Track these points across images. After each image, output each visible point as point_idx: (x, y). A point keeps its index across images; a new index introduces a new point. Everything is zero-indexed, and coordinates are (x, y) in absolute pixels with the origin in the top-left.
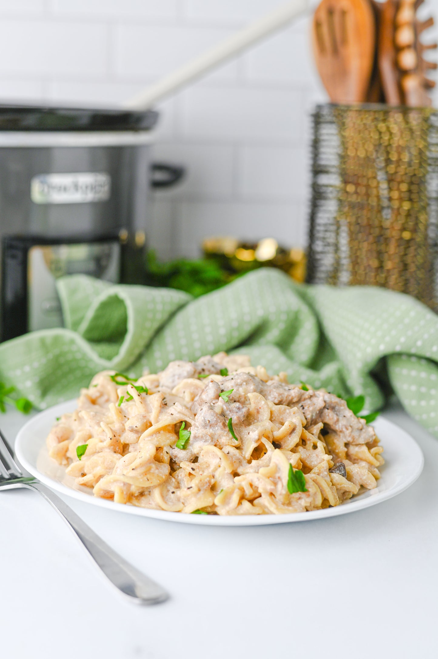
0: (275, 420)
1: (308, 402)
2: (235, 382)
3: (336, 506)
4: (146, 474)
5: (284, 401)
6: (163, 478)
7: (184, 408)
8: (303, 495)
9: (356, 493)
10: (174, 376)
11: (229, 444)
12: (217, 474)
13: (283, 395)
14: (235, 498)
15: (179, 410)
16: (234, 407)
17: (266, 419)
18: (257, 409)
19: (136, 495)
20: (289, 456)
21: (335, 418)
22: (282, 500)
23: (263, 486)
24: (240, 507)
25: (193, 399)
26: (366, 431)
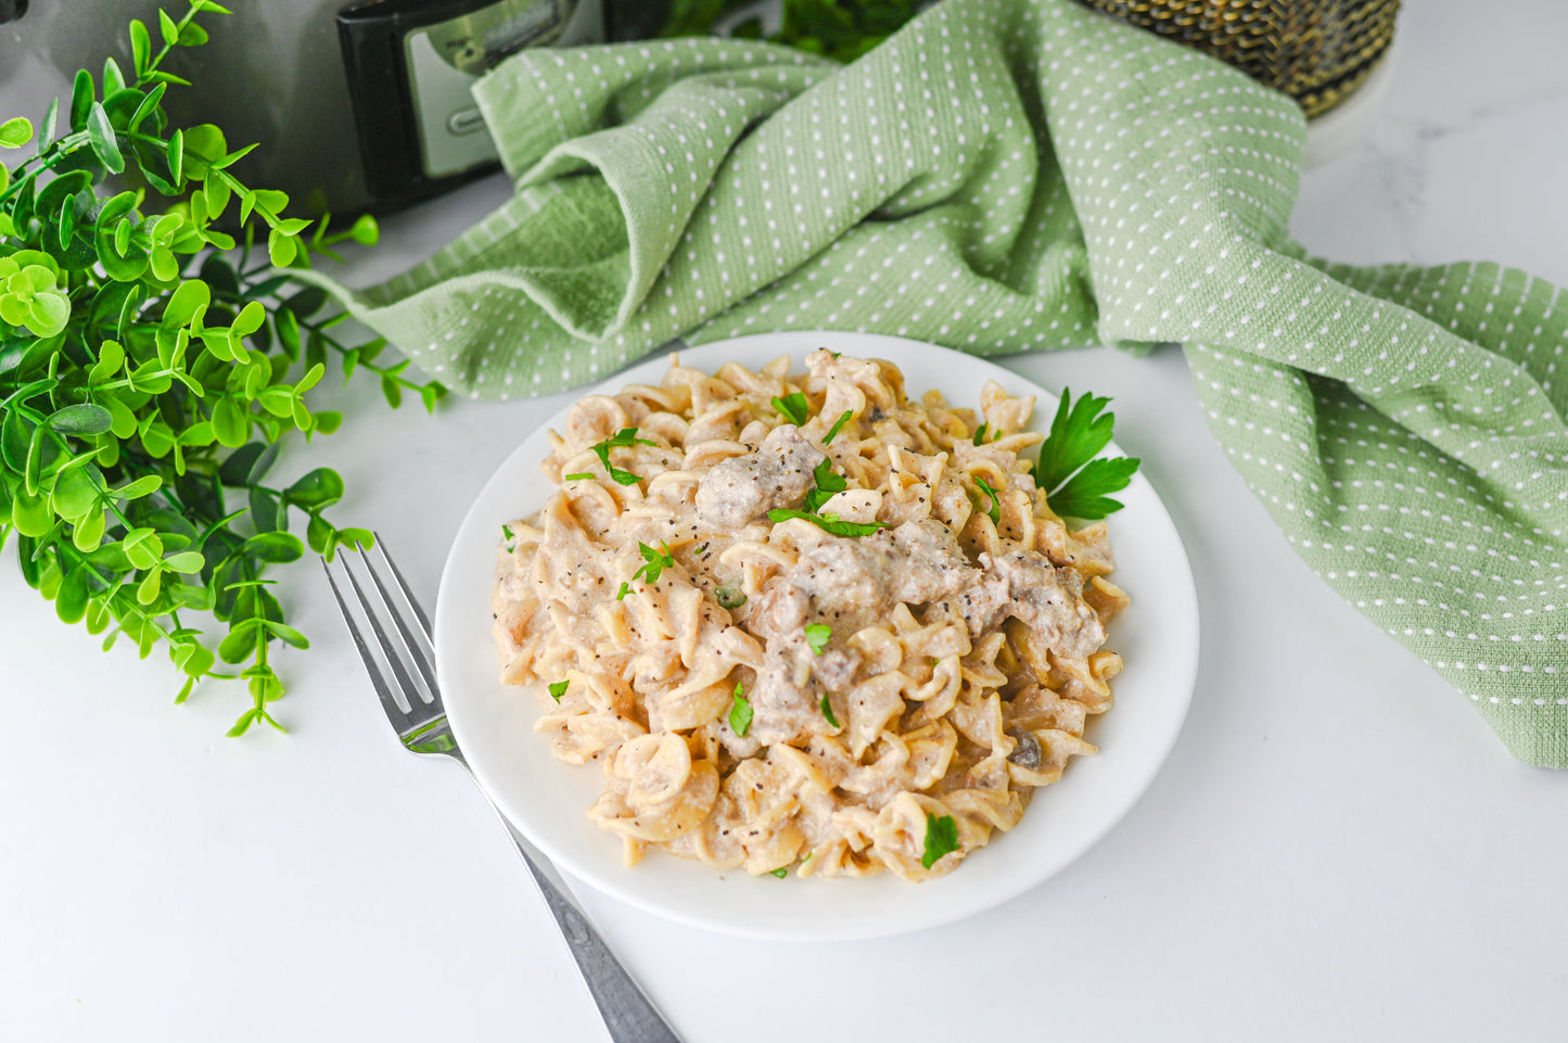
0: (911, 657)
1: (979, 590)
2: (836, 580)
4: (676, 811)
6: (707, 807)
7: (740, 641)
10: (723, 503)
11: (822, 738)
12: (804, 792)
15: (731, 647)
16: (833, 663)
17: (892, 670)
18: (878, 650)
21: (1031, 608)
22: (917, 862)
24: (841, 875)
25: (758, 585)
26: (1088, 632)
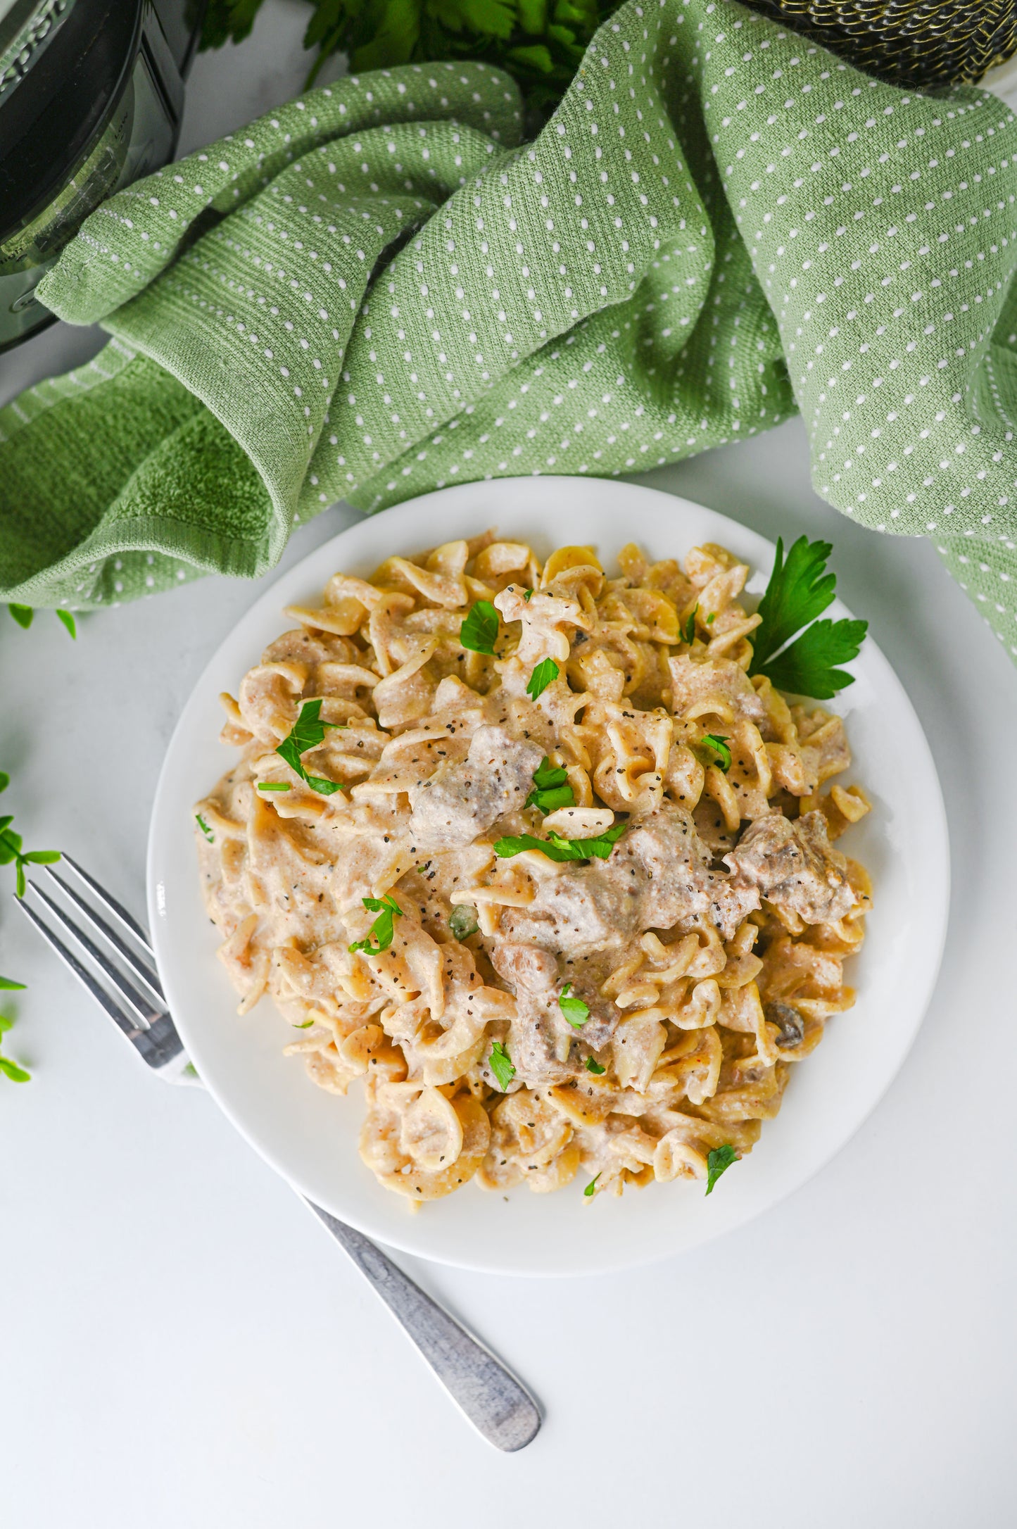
26: (840, 898)
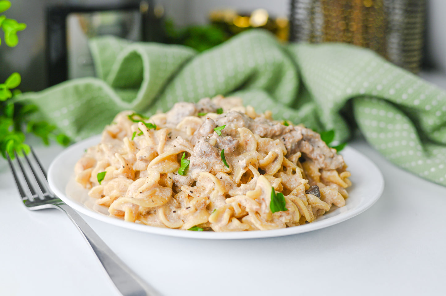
0: (260, 150)
1: (289, 135)
2: (227, 119)
3: (311, 221)
4: (151, 197)
5: (268, 134)
6: (166, 200)
7: (184, 141)
8: (284, 214)
9: (328, 210)
10: (178, 114)
11: (221, 171)
12: (212, 196)
13: (267, 130)
14: (226, 216)
15: (180, 143)
16: (226, 140)
17: (253, 150)
18: (246, 141)
19: (143, 214)
20: (272, 180)
21: (311, 148)
22: (266, 218)
23: (250, 206)
24: (230, 224)
25: (193, 134)
26: (336, 159)
